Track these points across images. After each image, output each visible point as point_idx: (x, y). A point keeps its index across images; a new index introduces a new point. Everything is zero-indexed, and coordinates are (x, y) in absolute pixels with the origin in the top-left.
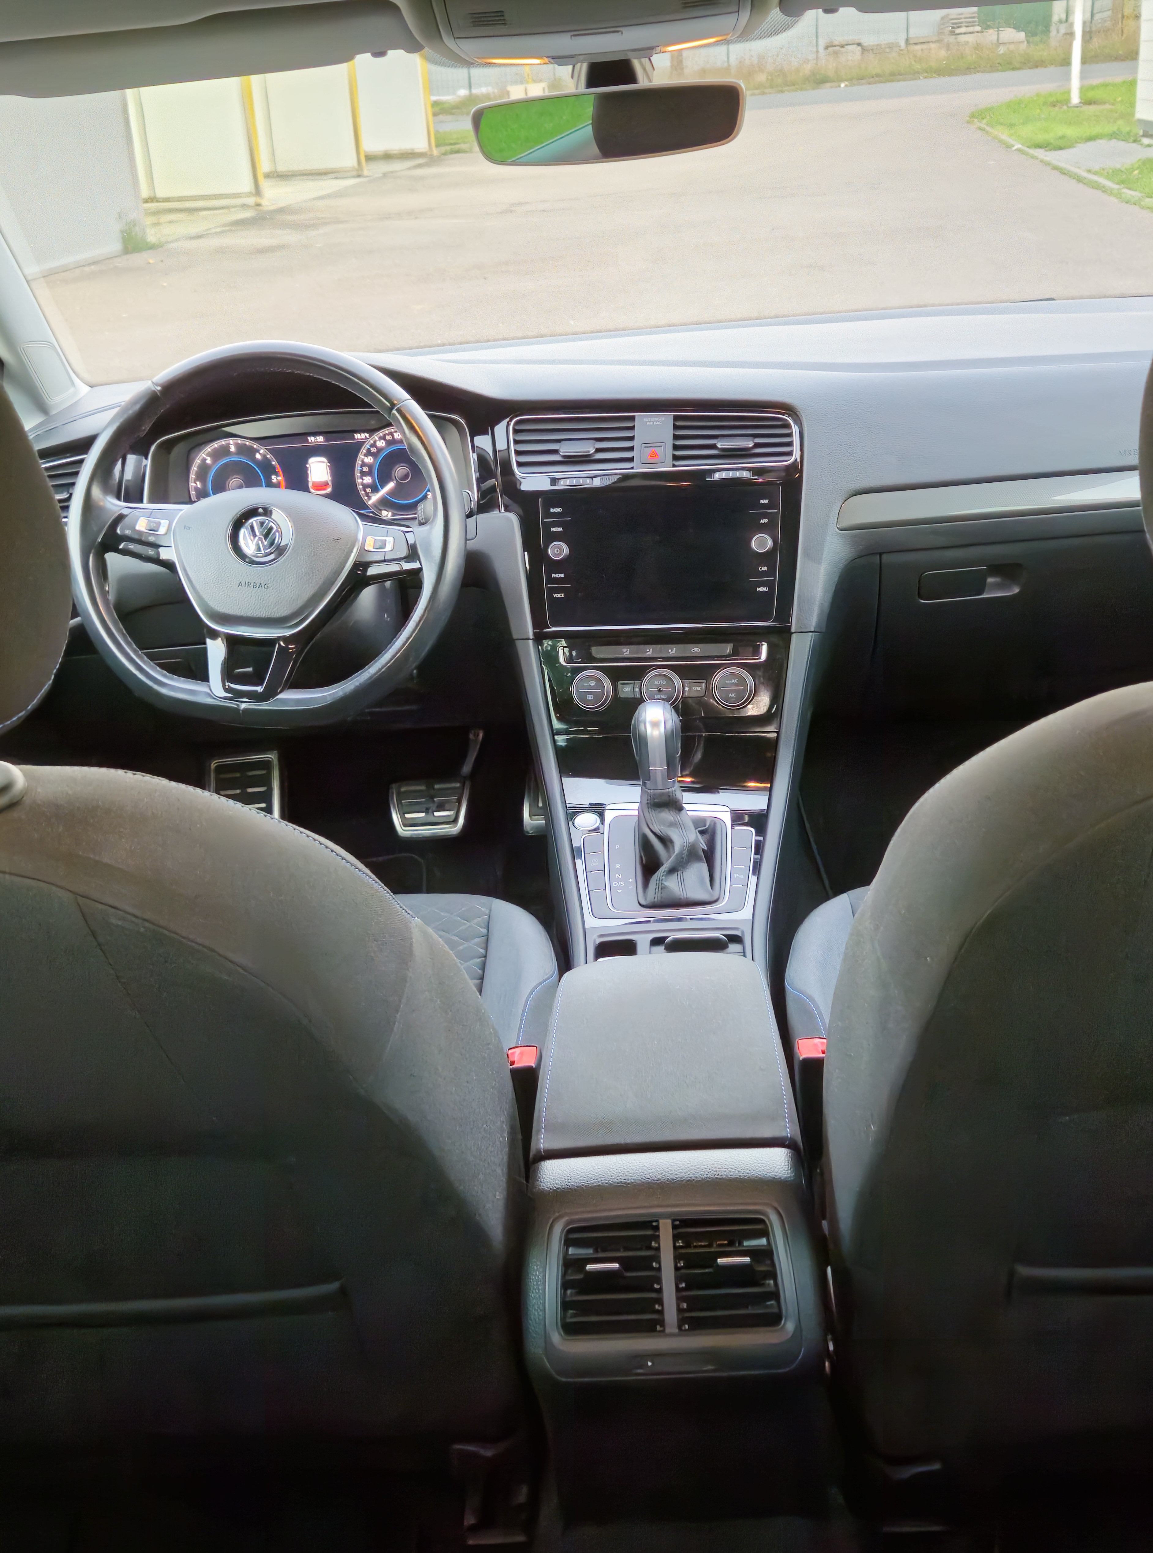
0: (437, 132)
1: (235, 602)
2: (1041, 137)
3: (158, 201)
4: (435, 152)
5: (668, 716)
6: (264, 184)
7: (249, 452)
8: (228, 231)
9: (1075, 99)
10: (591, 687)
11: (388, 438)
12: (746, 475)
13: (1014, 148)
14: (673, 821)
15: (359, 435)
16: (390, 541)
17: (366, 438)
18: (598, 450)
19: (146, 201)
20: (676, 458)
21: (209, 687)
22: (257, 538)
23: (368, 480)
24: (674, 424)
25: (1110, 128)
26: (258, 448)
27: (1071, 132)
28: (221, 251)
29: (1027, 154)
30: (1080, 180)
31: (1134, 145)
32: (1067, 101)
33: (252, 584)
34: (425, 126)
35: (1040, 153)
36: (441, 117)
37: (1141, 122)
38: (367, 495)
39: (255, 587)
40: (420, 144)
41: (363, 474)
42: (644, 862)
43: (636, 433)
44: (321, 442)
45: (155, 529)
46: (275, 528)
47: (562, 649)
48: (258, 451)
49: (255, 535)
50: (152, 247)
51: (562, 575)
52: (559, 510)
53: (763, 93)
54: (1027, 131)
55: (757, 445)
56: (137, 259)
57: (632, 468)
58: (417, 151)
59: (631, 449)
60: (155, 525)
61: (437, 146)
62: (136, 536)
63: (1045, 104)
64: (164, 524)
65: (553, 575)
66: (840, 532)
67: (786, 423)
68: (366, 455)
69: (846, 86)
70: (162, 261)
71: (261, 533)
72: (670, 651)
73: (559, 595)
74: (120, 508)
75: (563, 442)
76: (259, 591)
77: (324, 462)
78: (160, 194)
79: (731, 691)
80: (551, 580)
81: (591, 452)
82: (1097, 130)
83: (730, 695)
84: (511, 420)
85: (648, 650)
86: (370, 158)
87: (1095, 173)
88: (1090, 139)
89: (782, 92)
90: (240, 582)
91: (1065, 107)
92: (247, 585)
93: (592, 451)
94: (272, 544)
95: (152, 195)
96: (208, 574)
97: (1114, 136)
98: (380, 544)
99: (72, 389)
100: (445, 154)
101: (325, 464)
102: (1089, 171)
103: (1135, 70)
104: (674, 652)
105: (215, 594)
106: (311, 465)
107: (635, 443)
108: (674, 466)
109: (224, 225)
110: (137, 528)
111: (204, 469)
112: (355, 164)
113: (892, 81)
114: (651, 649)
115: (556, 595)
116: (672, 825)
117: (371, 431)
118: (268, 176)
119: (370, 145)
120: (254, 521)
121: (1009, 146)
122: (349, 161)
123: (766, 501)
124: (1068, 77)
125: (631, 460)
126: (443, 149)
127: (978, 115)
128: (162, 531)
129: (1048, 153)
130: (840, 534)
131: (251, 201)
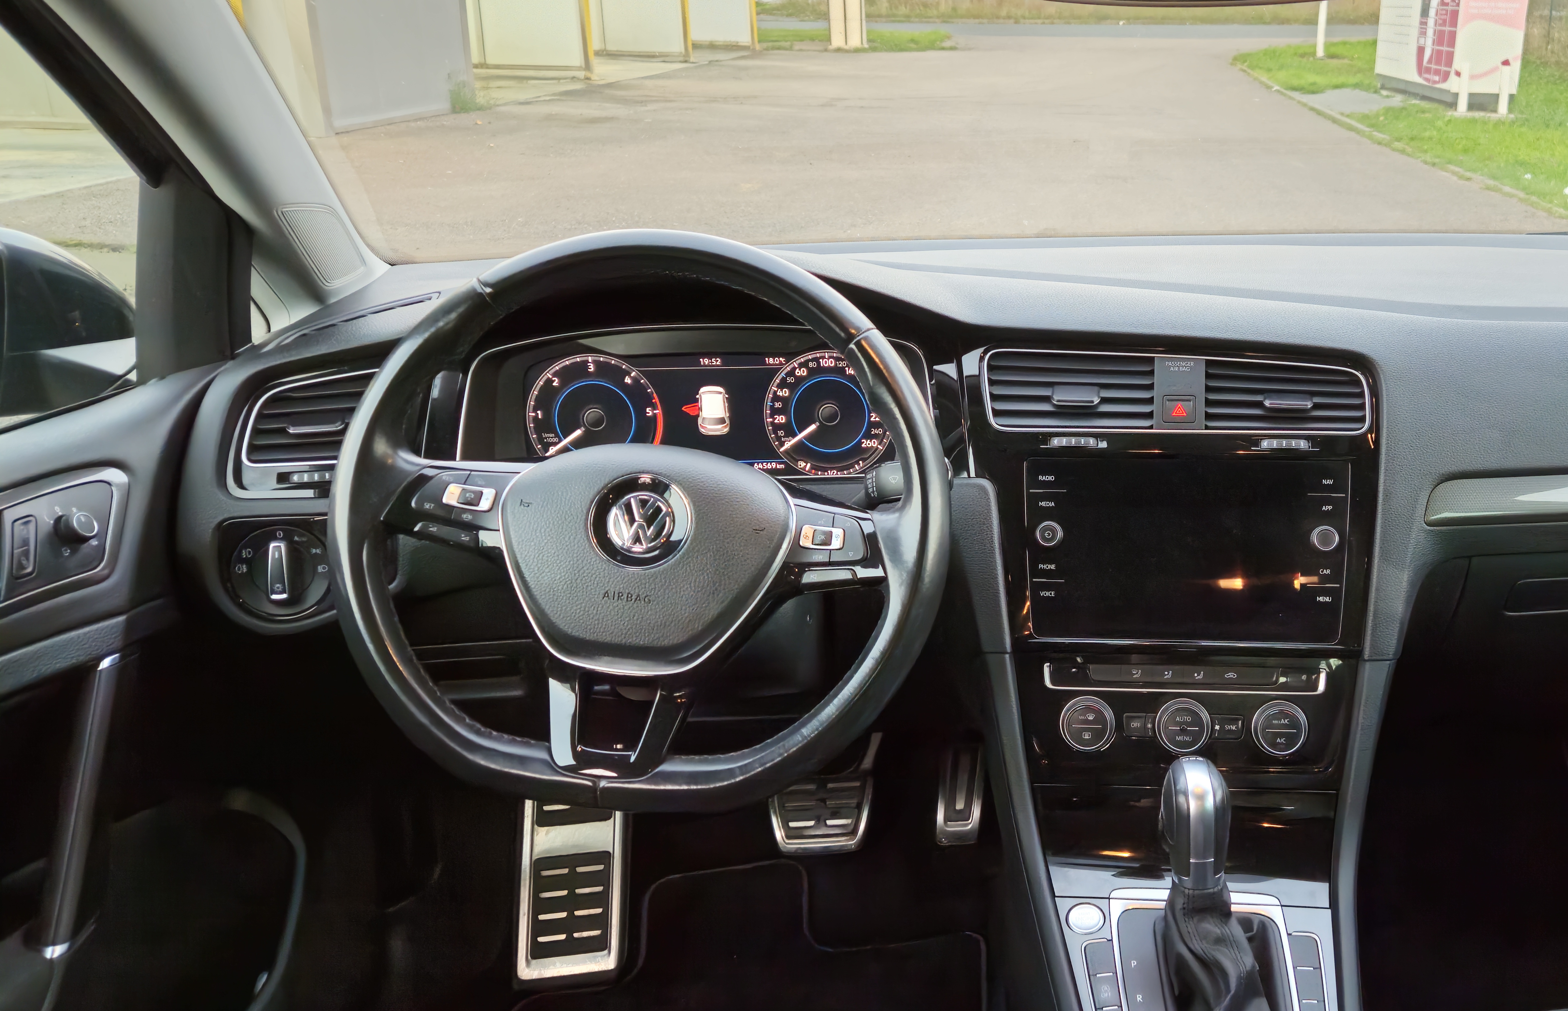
0: (759, 29)
1: (596, 622)
2: (1295, 82)
3: (487, 68)
4: (758, 47)
5: (1216, 784)
6: (594, 61)
7: (617, 374)
8: (558, 100)
9: (1320, 53)
10: (1087, 722)
11: (811, 365)
12: (1303, 445)
13: (1274, 89)
14: (1221, 935)
15: (771, 360)
16: (838, 534)
17: (781, 364)
18: (1104, 401)
19: (476, 66)
20: (1209, 417)
21: (549, 751)
22: (636, 524)
23: (781, 419)
24: (1206, 372)
25: (1352, 80)
26: (628, 369)
27: (1320, 80)
28: (549, 118)
29: (1285, 95)
30: (1335, 121)
31: (1375, 96)
32: (1314, 54)
33: (625, 596)
34: (749, 21)
35: (1296, 95)
36: (762, 16)
37: (1379, 76)
38: (778, 438)
39: (629, 599)
40: (745, 39)
41: (775, 412)
42: (1177, 993)
43: (1157, 379)
44: (718, 366)
45: (474, 502)
46: (664, 509)
47: (1047, 666)
48: (629, 374)
49: (632, 520)
50: (480, 108)
51: (1053, 567)
52: (1051, 478)
53: (1053, 23)
54: (1282, 75)
55: (1317, 407)
56: (464, 119)
57: (1151, 427)
58: (740, 44)
59: (1150, 401)
60: (473, 496)
61: (759, 42)
62: (440, 512)
63: (1295, 54)
64: (488, 495)
65: (1041, 566)
66: (1429, 528)
67: (1354, 378)
68: (779, 386)
69: (1124, 24)
70: (490, 123)
71: (641, 516)
72: (1196, 675)
73: (1048, 594)
74: (418, 468)
75: (1057, 388)
76: (635, 605)
77: (721, 393)
78: (490, 61)
79: (1281, 735)
80: (1036, 573)
81: (1095, 403)
82: (1341, 80)
83: (1278, 740)
84: (985, 352)
85: (1166, 673)
86: (696, 46)
87: (1348, 116)
88: (1336, 87)
89: (1069, 23)
90: (607, 592)
91: (1311, 59)
92: (616, 598)
93: (1096, 400)
94: (658, 534)
95: (483, 61)
96: (555, 577)
97: (1356, 86)
98: (823, 537)
99: (362, 269)
100: (767, 49)
101: (722, 395)
102: (1342, 114)
103: (1376, 32)
104: (1201, 677)
105: (566, 609)
106: (702, 396)
107: (1155, 393)
108: (1207, 428)
109: (554, 95)
110: (445, 500)
111: (548, 394)
112: (683, 50)
113: (1163, 24)
114: (1171, 672)
115: (1044, 593)
116: (1220, 941)
117: (790, 356)
118: (598, 54)
119: (695, 35)
120: (633, 498)
121: (1269, 87)
122: (677, 47)
123: (1330, 482)
124: (1315, 34)
125: (1149, 415)
126: (765, 45)
127: (1240, 58)
128: (485, 504)
129: (1303, 96)
130: (1429, 530)
131: (581, 74)
